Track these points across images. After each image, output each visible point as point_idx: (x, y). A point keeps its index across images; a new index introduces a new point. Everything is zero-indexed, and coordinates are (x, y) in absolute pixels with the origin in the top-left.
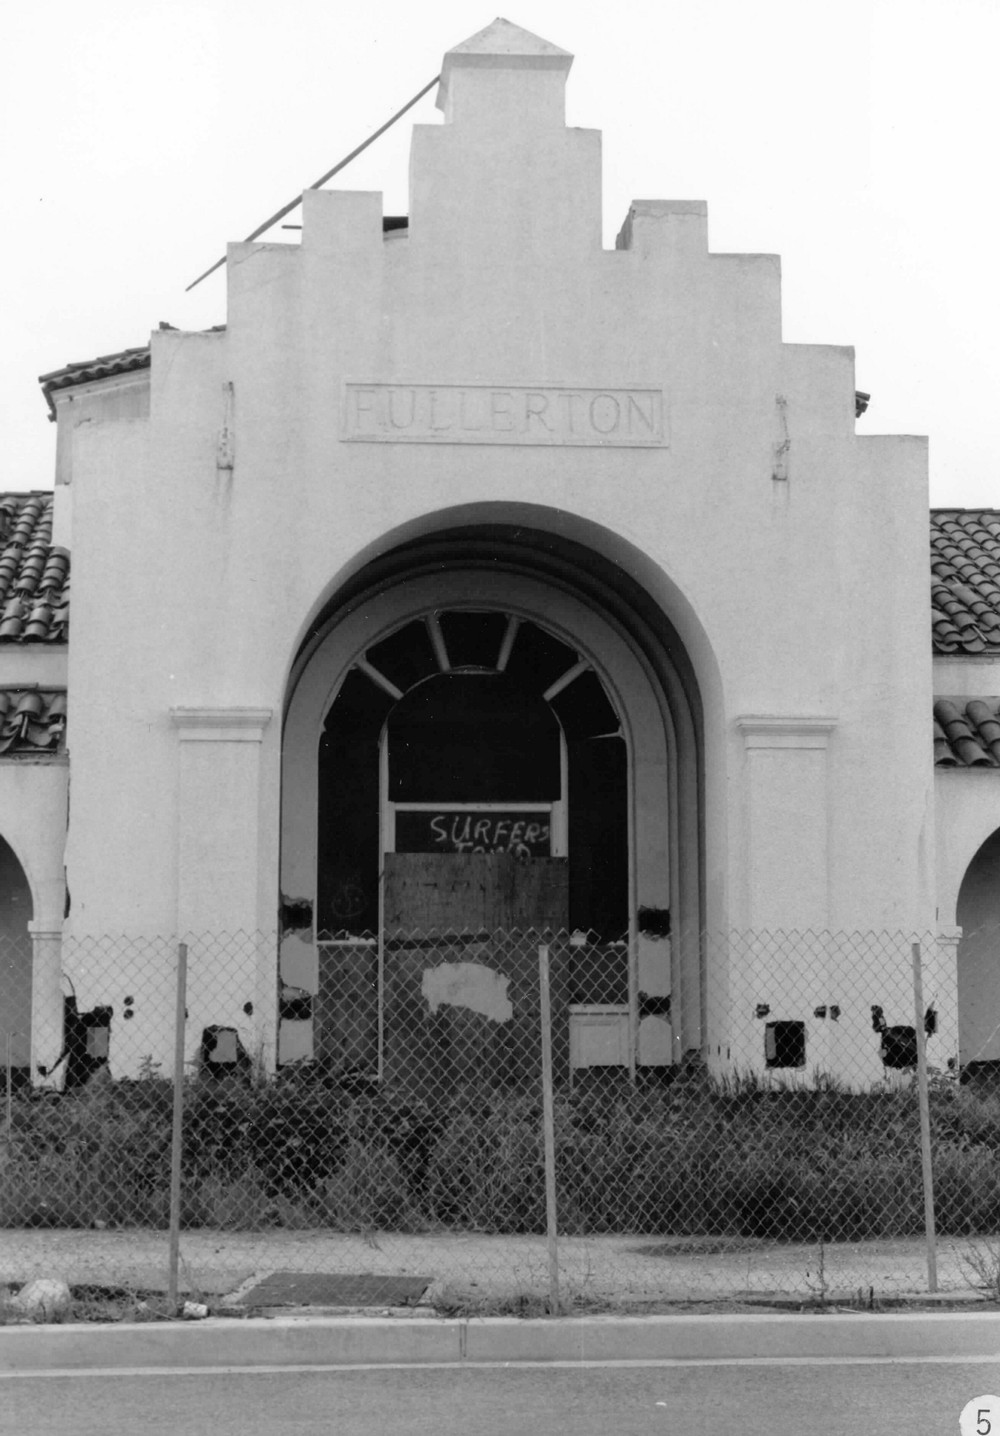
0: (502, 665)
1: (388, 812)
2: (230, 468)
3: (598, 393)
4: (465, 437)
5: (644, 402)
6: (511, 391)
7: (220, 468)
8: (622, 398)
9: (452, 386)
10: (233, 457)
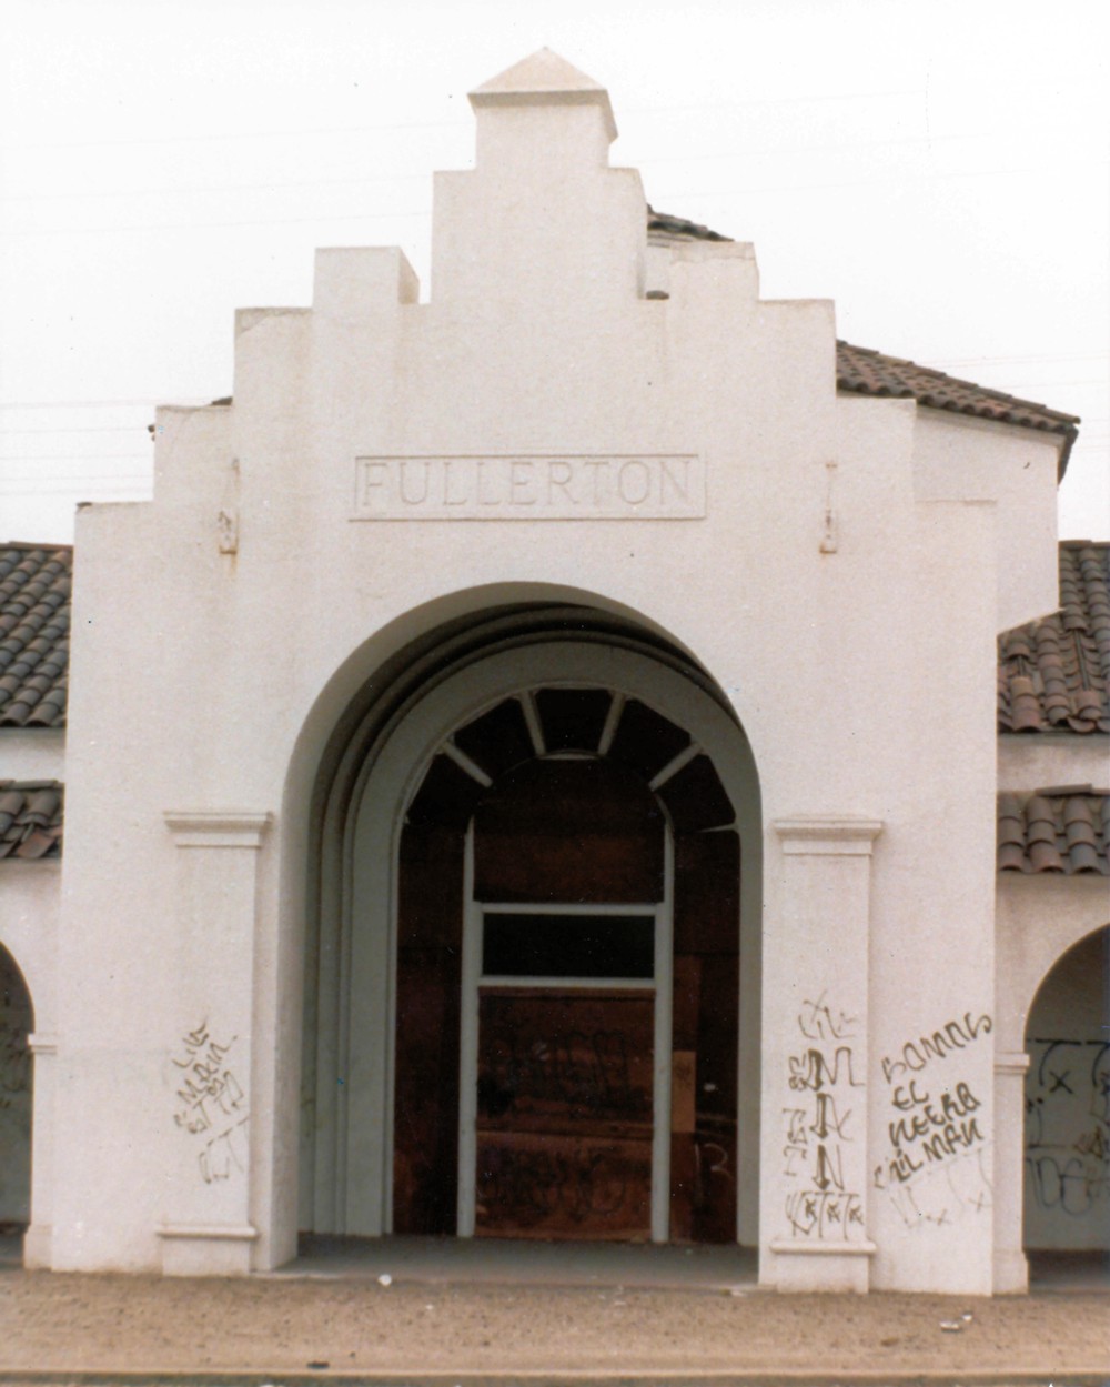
0: (605, 744)
1: (473, 915)
2: (233, 552)
3: (629, 459)
4: (482, 512)
5: (675, 465)
6: (532, 460)
7: (224, 552)
8: (654, 464)
9: (469, 457)
10: (237, 540)
